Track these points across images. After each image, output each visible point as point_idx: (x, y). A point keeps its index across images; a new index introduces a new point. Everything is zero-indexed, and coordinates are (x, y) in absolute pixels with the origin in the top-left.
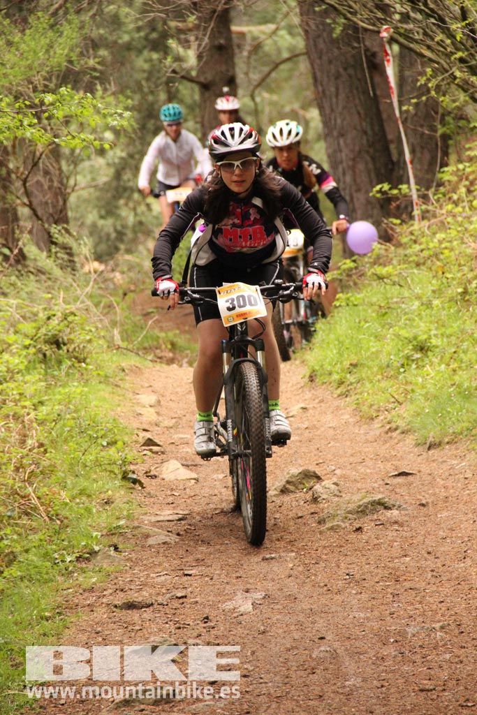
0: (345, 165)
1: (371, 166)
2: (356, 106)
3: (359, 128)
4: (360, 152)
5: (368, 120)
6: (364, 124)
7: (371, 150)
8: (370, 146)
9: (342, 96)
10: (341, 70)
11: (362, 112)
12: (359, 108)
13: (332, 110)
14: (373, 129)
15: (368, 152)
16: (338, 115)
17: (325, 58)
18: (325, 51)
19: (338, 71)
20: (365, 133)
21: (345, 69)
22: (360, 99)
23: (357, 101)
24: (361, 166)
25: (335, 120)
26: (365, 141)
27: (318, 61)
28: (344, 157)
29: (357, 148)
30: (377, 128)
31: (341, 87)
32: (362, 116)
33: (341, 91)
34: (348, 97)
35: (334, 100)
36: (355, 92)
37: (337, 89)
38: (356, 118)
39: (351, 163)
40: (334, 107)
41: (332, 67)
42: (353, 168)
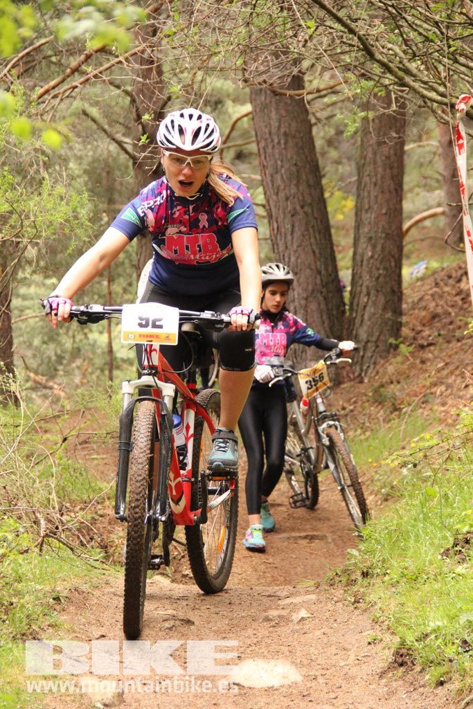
0: (296, 304)
1: (323, 306)
2: (311, 244)
3: (313, 267)
4: (313, 291)
5: (322, 260)
6: (318, 263)
7: (324, 290)
8: (323, 287)
9: (298, 234)
10: (298, 208)
11: (317, 251)
12: (314, 247)
13: (287, 247)
14: (327, 270)
15: (322, 293)
16: (292, 253)
17: (282, 195)
18: (282, 187)
19: (295, 209)
20: (319, 273)
21: (302, 207)
22: (315, 237)
23: (313, 240)
24: (313, 306)
25: (289, 258)
26: (318, 281)
27: (275, 197)
28: (296, 296)
29: (310, 288)
30: (330, 269)
31: (297, 224)
32: (318, 255)
33: (297, 229)
34: (303, 236)
35: (289, 237)
36: (311, 230)
37: (293, 226)
38: (311, 257)
39: (303, 302)
40: (289, 244)
41: (289, 204)
42: (306, 308)
